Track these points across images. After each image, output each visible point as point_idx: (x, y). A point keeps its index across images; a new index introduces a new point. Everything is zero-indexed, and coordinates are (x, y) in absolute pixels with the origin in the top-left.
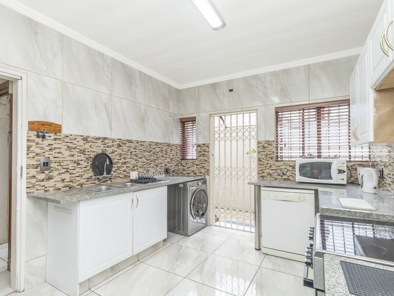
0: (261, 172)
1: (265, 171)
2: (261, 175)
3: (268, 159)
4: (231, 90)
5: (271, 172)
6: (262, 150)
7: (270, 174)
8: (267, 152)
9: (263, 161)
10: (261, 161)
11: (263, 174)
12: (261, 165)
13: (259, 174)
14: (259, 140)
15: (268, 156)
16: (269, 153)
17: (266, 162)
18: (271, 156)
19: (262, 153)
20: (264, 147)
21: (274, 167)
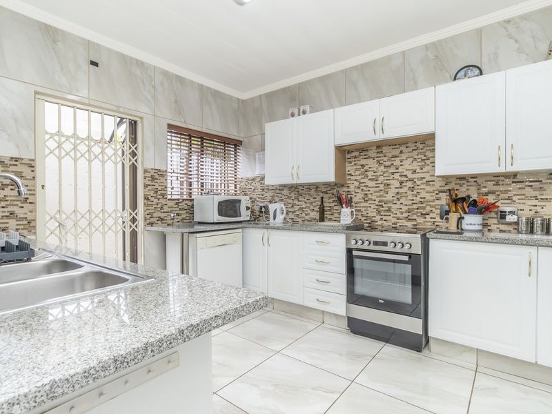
0: (148, 217)
1: (154, 215)
2: (148, 222)
3: (159, 197)
4: (94, 64)
5: (162, 215)
6: (150, 183)
7: (161, 219)
8: (157, 186)
9: (152, 199)
10: (148, 199)
11: (152, 220)
12: (148, 205)
13: (145, 220)
14: (145, 167)
15: (159, 193)
16: (160, 188)
17: (156, 201)
18: (162, 192)
19: (149, 188)
20: (153, 178)
21: (166, 208)
